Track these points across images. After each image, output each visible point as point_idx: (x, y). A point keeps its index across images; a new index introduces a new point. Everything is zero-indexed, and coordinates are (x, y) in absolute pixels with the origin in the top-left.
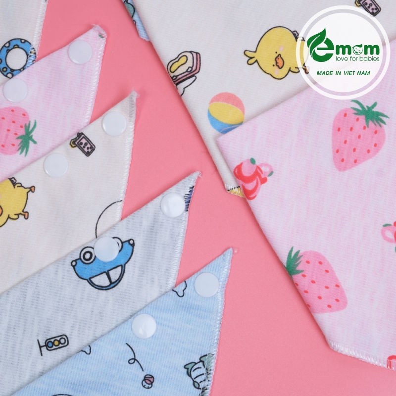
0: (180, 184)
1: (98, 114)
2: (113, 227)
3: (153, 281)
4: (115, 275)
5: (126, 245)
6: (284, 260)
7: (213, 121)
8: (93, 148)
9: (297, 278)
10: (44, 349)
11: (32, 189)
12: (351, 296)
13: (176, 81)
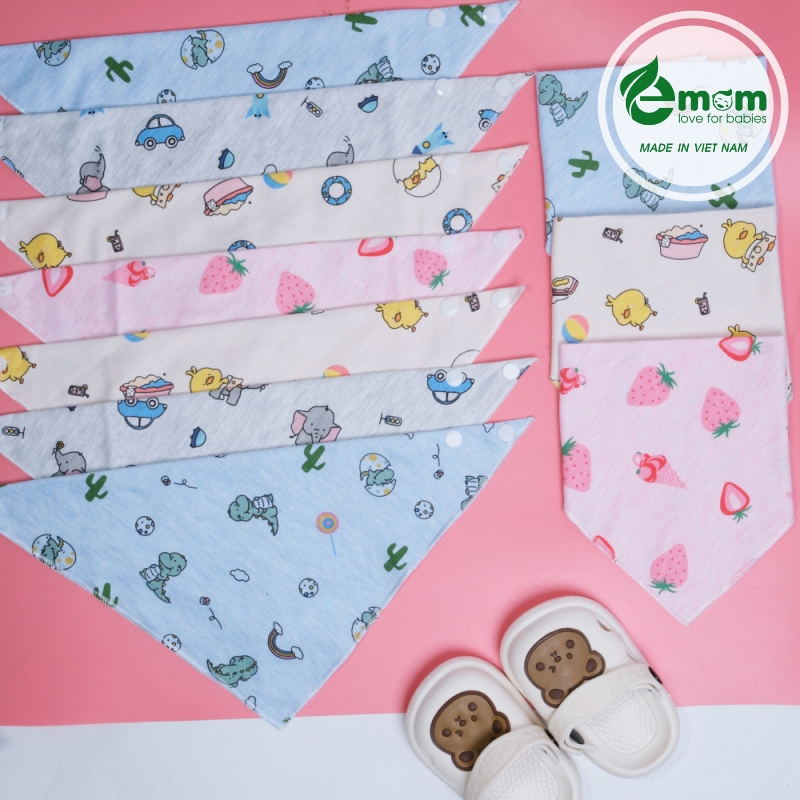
0: (523, 360)
1: (492, 287)
2: (465, 365)
3: (473, 413)
4: (452, 397)
5: (468, 381)
6: (564, 443)
7: (565, 331)
8: (478, 308)
9: (566, 458)
10: (383, 421)
11: (426, 315)
12: (593, 486)
13: (554, 293)
